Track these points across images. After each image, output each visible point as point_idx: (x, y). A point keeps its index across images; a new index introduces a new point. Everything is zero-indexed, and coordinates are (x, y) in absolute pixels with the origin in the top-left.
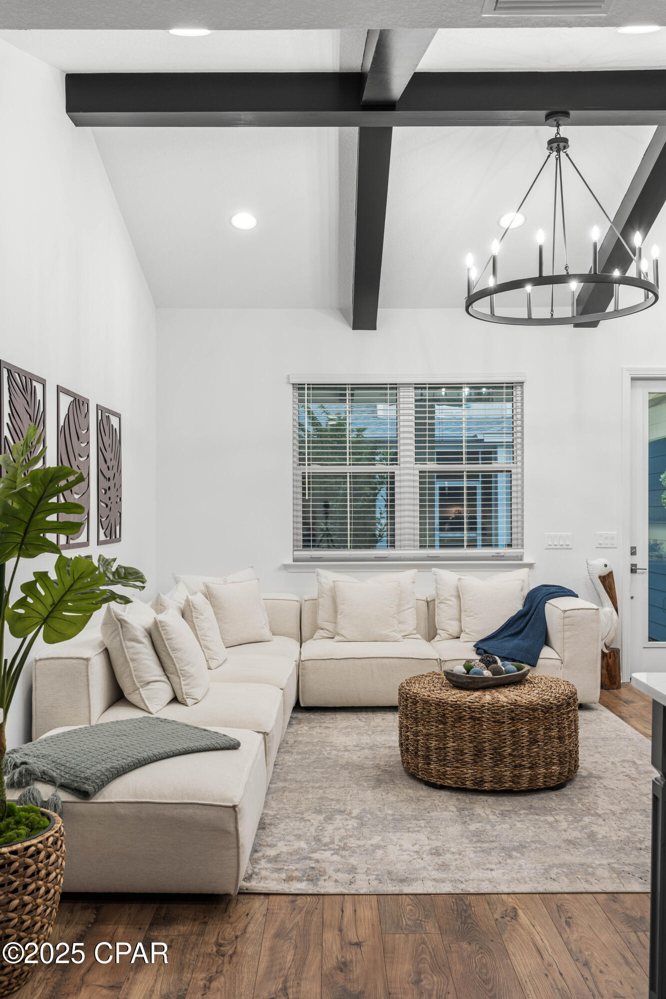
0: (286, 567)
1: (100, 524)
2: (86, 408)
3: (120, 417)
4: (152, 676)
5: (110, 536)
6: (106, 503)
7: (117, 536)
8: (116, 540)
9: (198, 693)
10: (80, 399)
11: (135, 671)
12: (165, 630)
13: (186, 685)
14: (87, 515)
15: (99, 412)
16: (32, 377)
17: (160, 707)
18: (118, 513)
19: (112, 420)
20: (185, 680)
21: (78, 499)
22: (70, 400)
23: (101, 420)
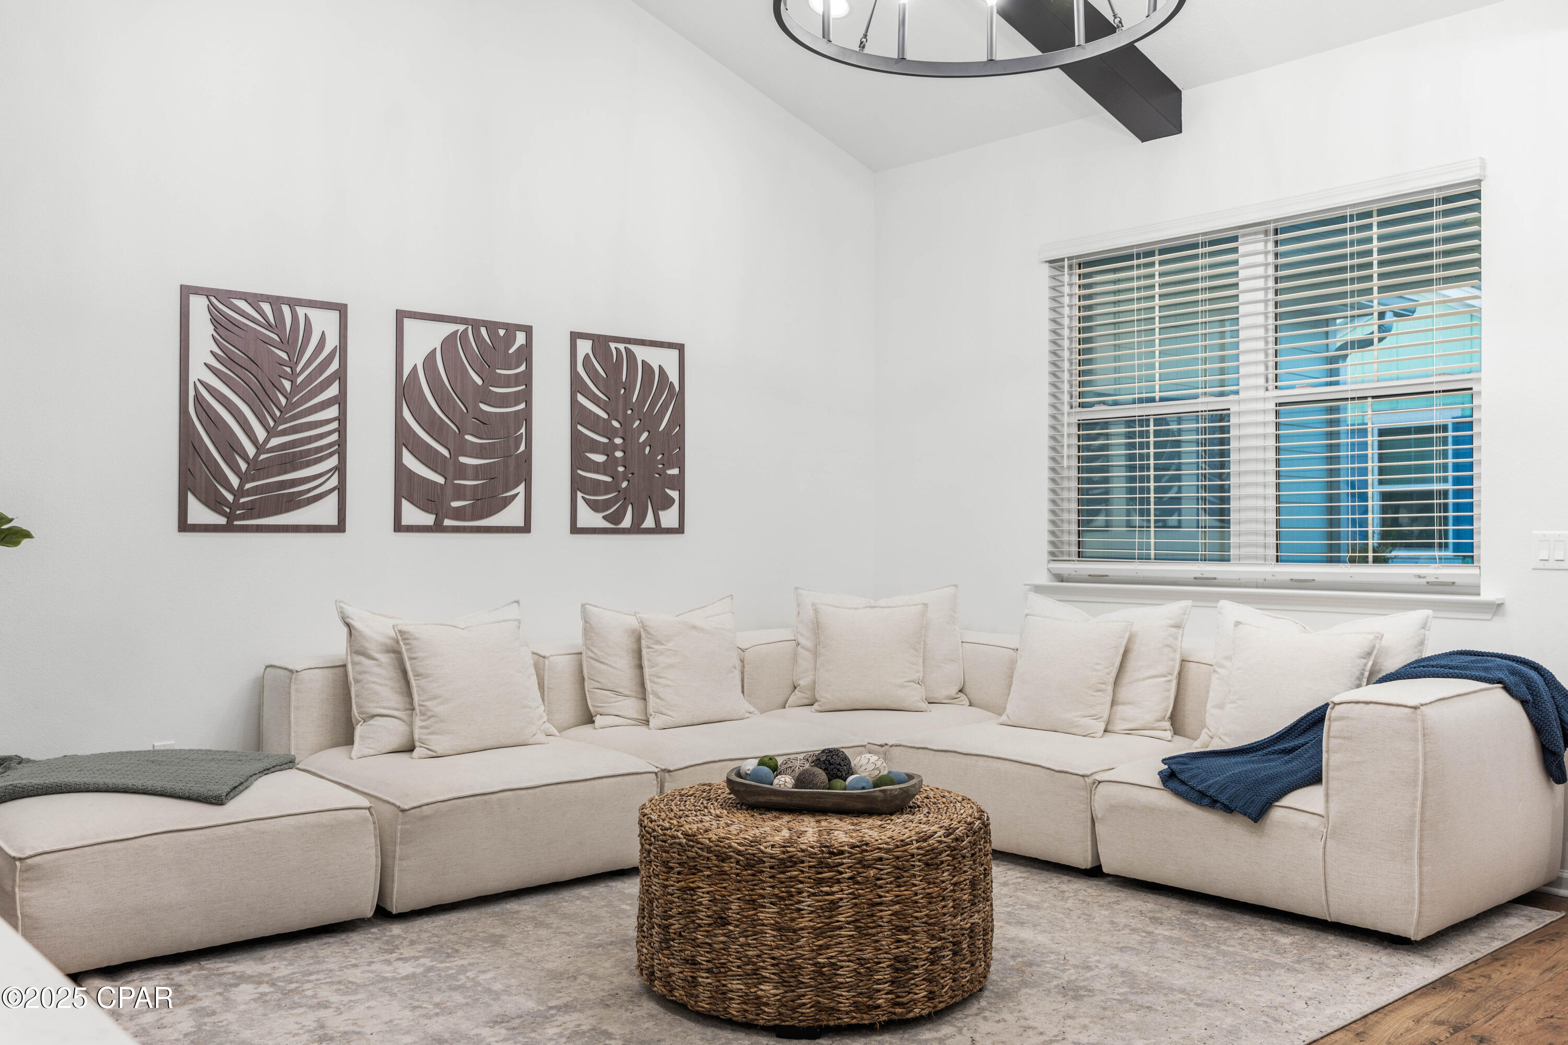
0: (1039, 589)
1: (581, 504)
2: (521, 338)
3: (680, 348)
4: (380, 707)
5: (627, 523)
6: (605, 474)
7: (664, 525)
8: (658, 529)
9: (440, 743)
10: (492, 326)
11: (356, 696)
12: (408, 644)
13: (422, 727)
14: (521, 489)
15: (580, 342)
16: (293, 303)
17: (372, 752)
18: (667, 491)
19: (641, 353)
20: (422, 721)
21: (476, 465)
22: (450, 328)
23: (587, 354)
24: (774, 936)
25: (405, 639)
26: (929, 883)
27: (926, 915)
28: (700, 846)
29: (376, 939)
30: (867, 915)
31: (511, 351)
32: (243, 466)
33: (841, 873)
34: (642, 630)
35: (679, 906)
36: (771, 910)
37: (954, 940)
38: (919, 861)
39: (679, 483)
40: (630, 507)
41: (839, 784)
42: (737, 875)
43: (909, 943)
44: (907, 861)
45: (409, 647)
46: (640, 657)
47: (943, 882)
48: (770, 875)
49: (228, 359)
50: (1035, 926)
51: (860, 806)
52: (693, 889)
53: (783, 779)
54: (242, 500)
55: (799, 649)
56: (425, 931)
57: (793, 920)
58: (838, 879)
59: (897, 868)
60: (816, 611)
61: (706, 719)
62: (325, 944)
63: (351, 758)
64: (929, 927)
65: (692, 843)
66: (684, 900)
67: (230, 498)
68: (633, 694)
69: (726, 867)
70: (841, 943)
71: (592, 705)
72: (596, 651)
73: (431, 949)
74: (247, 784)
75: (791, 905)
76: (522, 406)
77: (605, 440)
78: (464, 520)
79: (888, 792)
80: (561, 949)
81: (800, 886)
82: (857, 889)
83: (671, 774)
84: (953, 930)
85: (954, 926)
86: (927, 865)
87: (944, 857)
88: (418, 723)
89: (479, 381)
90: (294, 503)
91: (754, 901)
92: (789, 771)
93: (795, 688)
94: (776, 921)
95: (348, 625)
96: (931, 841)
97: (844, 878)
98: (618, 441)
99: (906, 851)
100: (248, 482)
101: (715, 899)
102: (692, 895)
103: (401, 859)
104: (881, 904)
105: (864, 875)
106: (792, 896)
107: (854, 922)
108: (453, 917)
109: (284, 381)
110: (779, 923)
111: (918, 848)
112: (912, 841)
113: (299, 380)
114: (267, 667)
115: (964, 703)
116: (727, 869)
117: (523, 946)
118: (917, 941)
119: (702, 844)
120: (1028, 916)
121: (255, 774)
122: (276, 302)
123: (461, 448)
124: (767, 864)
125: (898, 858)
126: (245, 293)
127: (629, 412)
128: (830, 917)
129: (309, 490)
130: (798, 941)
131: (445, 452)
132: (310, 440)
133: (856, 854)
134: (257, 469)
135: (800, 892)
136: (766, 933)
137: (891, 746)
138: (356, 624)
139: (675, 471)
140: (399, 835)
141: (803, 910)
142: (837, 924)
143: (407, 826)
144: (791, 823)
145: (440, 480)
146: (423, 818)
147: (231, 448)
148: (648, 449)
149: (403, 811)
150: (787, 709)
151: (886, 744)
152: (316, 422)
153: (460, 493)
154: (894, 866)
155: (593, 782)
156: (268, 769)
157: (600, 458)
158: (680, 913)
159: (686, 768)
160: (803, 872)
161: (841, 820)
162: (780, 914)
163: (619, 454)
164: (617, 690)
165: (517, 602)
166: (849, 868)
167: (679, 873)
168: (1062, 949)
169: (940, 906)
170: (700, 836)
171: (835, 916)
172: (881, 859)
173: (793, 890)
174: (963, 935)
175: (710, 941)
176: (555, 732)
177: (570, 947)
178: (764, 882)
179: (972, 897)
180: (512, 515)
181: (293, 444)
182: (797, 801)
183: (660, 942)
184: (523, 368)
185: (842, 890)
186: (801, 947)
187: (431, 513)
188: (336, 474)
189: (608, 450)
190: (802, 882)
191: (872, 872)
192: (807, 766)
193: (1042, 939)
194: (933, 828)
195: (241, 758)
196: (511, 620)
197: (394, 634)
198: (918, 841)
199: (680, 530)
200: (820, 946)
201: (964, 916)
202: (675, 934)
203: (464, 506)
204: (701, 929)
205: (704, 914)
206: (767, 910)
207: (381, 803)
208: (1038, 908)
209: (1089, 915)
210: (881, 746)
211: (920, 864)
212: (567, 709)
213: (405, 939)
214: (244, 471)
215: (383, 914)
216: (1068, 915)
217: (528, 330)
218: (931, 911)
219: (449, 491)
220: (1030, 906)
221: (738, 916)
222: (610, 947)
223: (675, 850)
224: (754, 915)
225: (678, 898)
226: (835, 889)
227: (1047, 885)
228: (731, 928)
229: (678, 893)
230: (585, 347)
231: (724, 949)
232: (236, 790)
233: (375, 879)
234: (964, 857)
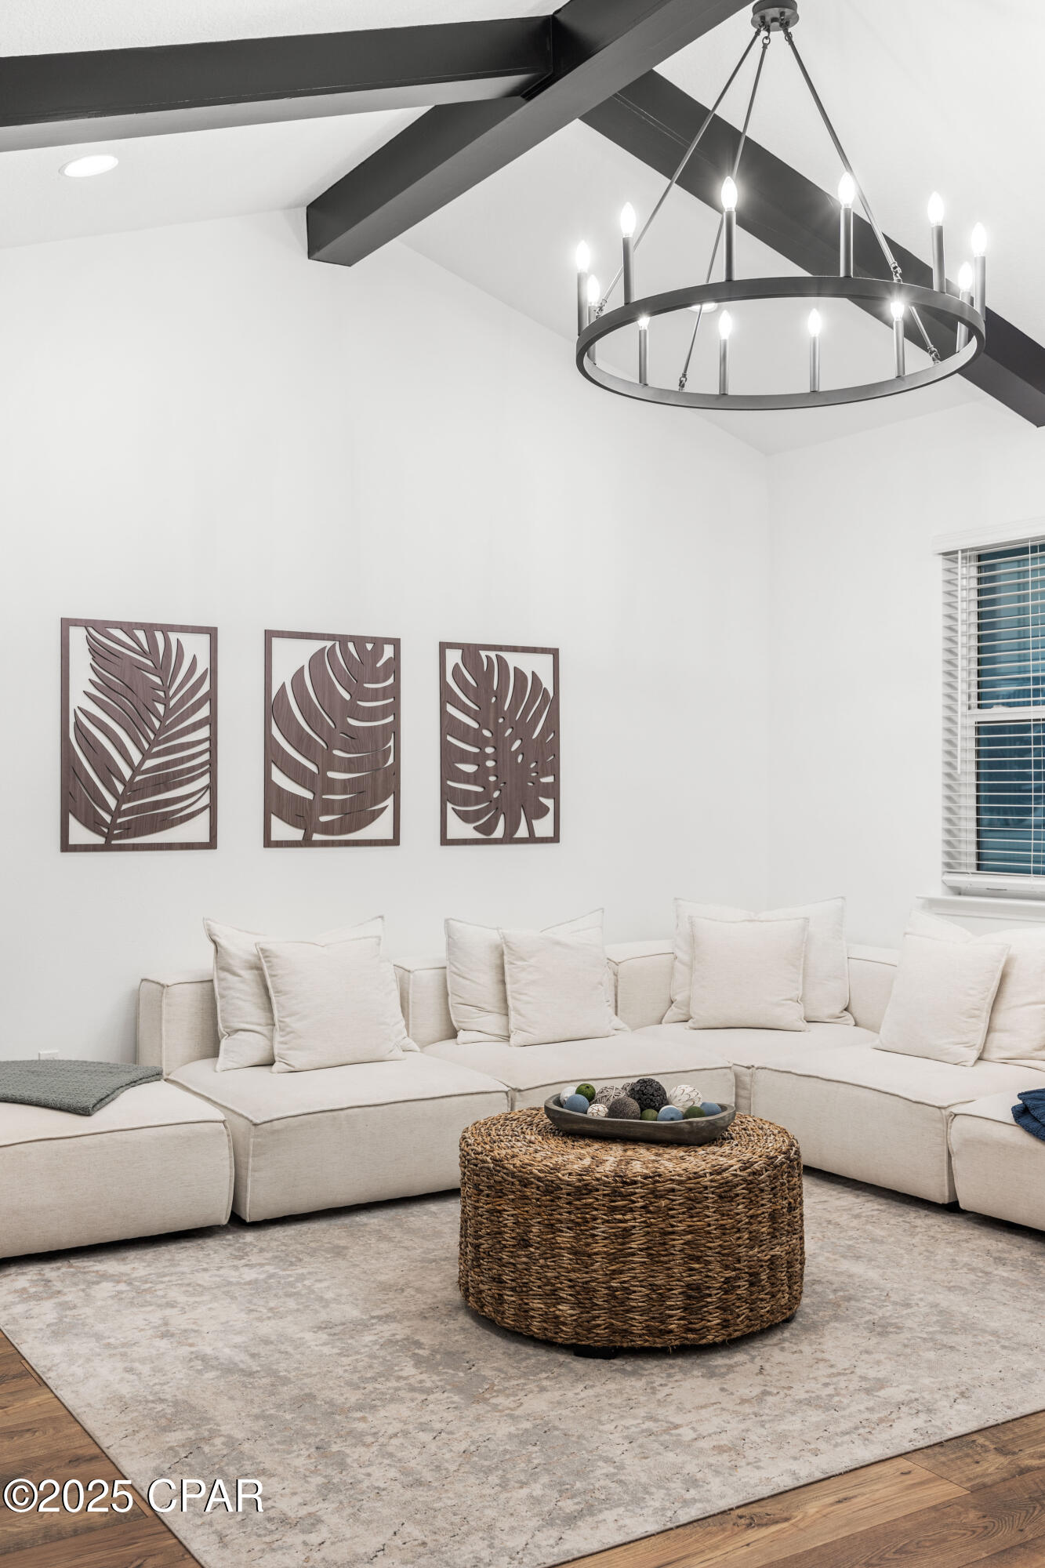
1: (451, 815)
2: (388, 651)
3: (555, 653)
4: (243, 1022)
5: (499, 832)
6: (475, 784)
7: (538, 834)
8: (532, 839)
9: (298, 1059)
10: (359, 641)
11: (222, 1011)
12: (269, 962)
13: (282, 1043)
14: (390, 801)
15: (449, 653)
16: (166, 629)
17: (236, 1066)
18: (542, 799)
19: (513, 660)
20: (282, 1036)
21: (345, 780)
22: (317, 645)
23: (457, 664)
24: (570, 1259)
25: (267, 957)
26: (723, 1215)
27: (720, 1246)
28: (505, 1171)
29: (230, 1245)
30: (660, 1244)
31: (378, 665)
32: (120, 788)
33: (634, 1202)
34: (504, 945)
35: (487, 1227)
36: (568, 1235)
37: (751, 1271)
38: (713, 1193)
39: (554, 791)
40: (502, 817)
41: (650, 1114)
42: (538, 1200)
43: (702, 1272)
44: (700, 1193)
45: (270, 964)
46: (503, 974)
47: (738, 1214)
48: (567, 1201)
49: (106, 687)
50: (870, 1260)
51: (668, 1136)
52: (499, 1212)
53: (596, 1108)
54: (119, 821)
55: (677, 963)
56: (275, 1240)
57: (588, 1245)
58: (631, 1208)
59: (690, 1199)
60: (692, 924)
61: (568, 1037)
62: (182, 1248)
63: (216, 1071)
64: (723, 1258)
65: (498, 1168)
66: (491, 1221)
67: (108, 818)
68: (496, 1010)
69: (528, 1192)
70: (634, 1269)
71: (456, 1021)
72: (459, 966)
73: (276, 1257)
74: (113, 1096)
75: (586, 1230)
76: (391, 719)
77: (476, 750)
78: (333, 834)
79: (695, 1124)
80: (397, 1262)
81: (595, 1213)
82: (650, 1218)
83: (522, 1093)
84: (749, 1261)
85: (750, 1257)
86: (721, 1197)
87: (739, 1190)
88: (278, 1038)
89: (347, 696)
90: (167, 822)
91: (552, 1225)
92: (604, 1100)
93: (672, 1002)
94: (572, 1245)
95: (214, 942)
96: (725, 1175)
97: (636, 1207)
98: (489, 750)
99: (698, 1183)
100: (124, 803)
101: (518, 1221)
102: (498, 1217)
103: (254, 1170)
104: (673, 1233)
105: (656, 1204)
106: (587, 1222)
107: (646, 1249)
108: (304, 1227)
109: (157, 705)
110: (575, 1247)
111: (711, 1181)
112: (705, 1174)
113: (172, 703)
114: (142, 980)
115: (849, 1022)
116: (529, 1194)
117: (362, 1257)
118: (710, 1270)
119: (507, 1169)
120: (867, 1250)
121: (122, 1087)
122: (149, 629)
123: (332, 764)
124: (564, 1191)
125: (690, 1189)
126: (121, 622)
127: (501, 720)
128: (623, 1244)
129: (182, 809)
130: (592, 1265)
131: (314, 768)
132: (182, 760)
133: (648, 1184)
134: (134, 790)
135: (595, 1219)
136: (563, 1256)
137: (758, 1068)
138: (221, 941)
139: (550, 779)
140: (251, 1148)
141: (597, 1236)
142: (629, 1251)
143: (259, 1140)
144: (598, 1152)
145: (309, 795)
146: (274, 1132)
147: (108, 770)
148: (520, 758)
149: (255, 1125)
150: (664, 1025)
151: (753, 1066)
152: (188, 743)
153: (328, 807)
154: (686, 1198)
155: (441, 1100)
156: (135, 1082)
157: (470, 768)
158: (488, 1234)
159: (537, 1087)
160: (597, 1200)
161: (648, 1150)
162: (576, 1238)
163: (490, 764)
164: (479, 1005)
165: (381, 917)
166: (641, 1197)
167: (488, 1196)
168: (889, 1285)
169: (734, 1237)
170: (506, 1162)
171: (629, 1243)
172: (673, 1190)
173: (588, 1216)
174: (762, 1266)
175: (514, 1262)
176: (415, 1046)
177: (405, 1261)
178: (562, 1208)
179: (771, 1230)
180: (381, 828)
181: (167, 765)
182: (608, 1130)
183: (473, 1260)
184: (391, 681)
185: (635, 1219)
186: (595, 1271)
187: (301, 828)
188: (208, 792)
189: (478, 759)
190: (597, 1210)
191: (663, 1203)
192: (623, 1095)
193: (873, 1274)
194: (731, 1162)
195: (112, 1070)
196: (371, 937)
197: (255, 952)
198: (711, 1174)
199: (555, 839)
200: (614, 1270)
201: (763, 1248)
202: (484, 1253)
203: (333, 821)
204: (507, 1249)
205: (508, 1235)
206: (564, 1234)
207: (236, 1116)
208: (882, 1242)
209: (932, 1253)
210: (748, 1068)
211: (714, 1196)
212: (429, 1022)
213: (255, 1246)
214: (120, 793)
215: (237, 1222)
216: (909, 1251)
217: (396, 643)
218: (725, 1242)
219: (318, 806)
220: (874, 1240)
221: (539, 1239)
222: (442, 1263)
223: (484, 1174)
224: (553, 1238)
225: (487, 1219)
226: (628, 1217)
227: (901, 1219)
228: (532, 1250)
229: (487, 1215)
230: (454, 657)
231: (526, 1270)
232: (101, 1102)
233: (230, 1189)
234: (762, 1191)
